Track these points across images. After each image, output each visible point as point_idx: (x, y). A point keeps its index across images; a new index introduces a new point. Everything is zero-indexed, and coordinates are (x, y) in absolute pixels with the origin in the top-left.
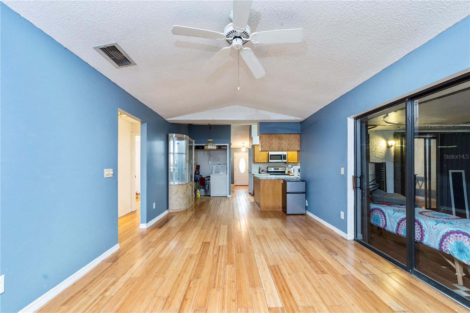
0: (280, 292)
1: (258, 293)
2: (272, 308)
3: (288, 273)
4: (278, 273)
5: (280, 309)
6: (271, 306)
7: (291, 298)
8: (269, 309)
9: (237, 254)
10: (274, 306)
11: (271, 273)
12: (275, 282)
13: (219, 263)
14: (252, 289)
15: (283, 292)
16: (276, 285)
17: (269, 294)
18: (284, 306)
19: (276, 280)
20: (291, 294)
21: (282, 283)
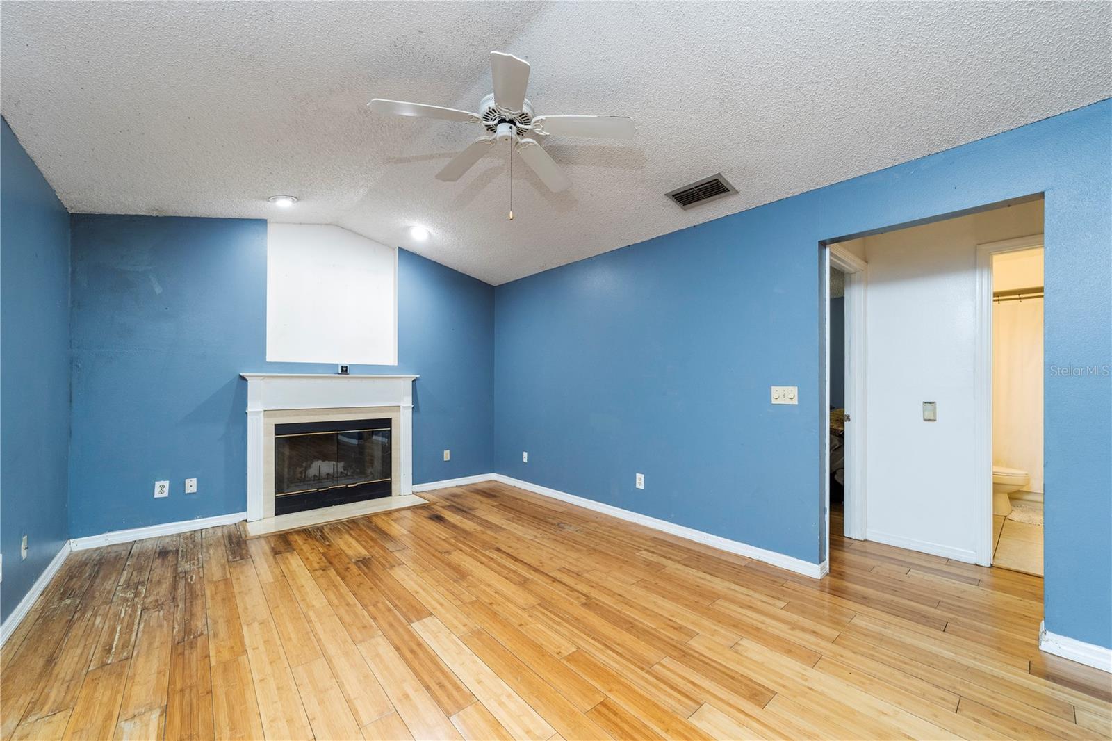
0: (420, 645)
1: (460, 626)
2: (426, 617)
3: (410, 700)
4: (437, 687)
5: (414, 619)
6: (430, 618)
7: (397, 642)
8: (431, 614)
9: (602, 699)
10: (425, 620)
11: (455, 679)
12: (437, 658)
13: (600, 646)
14: (476, 627)
15: (415, 647)
16: (433, 654)
17: (440, 632)
18: (409, 627)
19: (435, 664)
20: (397, 649)
21: (419, 663)
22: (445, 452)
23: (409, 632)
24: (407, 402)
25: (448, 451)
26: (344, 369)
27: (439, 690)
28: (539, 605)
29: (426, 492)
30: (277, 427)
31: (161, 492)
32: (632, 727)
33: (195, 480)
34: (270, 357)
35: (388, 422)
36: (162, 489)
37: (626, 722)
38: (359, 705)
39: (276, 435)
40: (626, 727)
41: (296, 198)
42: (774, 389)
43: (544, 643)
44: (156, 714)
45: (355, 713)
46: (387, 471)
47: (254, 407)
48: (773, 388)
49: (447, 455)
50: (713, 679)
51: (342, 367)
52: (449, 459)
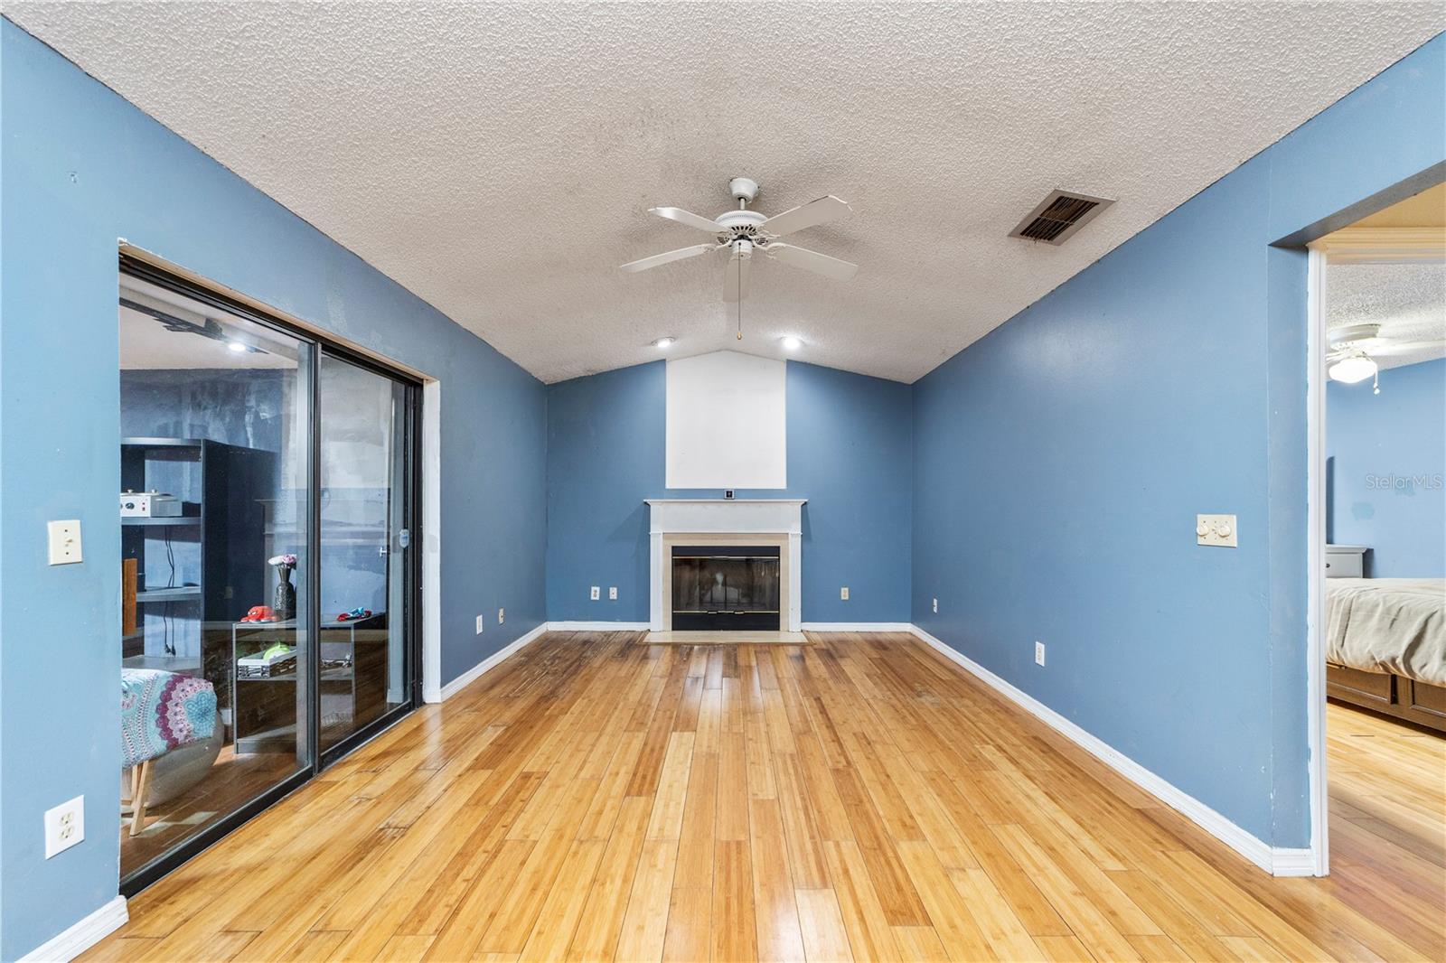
0: (662, 748)
1: (705, 746)
2: (688, 731)
3: (618, 776)
5: (679, 729)
6: (691, 733)
7: (651, 738)
8: (694, 729)
10: (684, 733)
14: (715, 750)
15: (657, 748)
16: (664, 756)
17: (686, 744)
18: (669, 733)
20: (646, 744)
21: (647, 759)
22: (843, 589)
23: (666, 736)
24: (796, 529)
25: (847, 589)
26: (729, 494)
27: (640, 778)
28: (791, 755)
29: (817, 632)
30: (674, 548)
31: (595, 596)
32: (739, 868)
33: (615, 589)
34: (668, 485)
35: (775, 551)
36: (595, 593)
37: (739, 861)
38: (587, 766)
39: (673, 556)
40: (734, 865)
41: (673, 338)
42: (1201, 518)
43: (754, 783)
44: (503, 729)
45: (581, 768)
46: (776, 604)
47: (656, 530)
48: (1199, 516)
49: (845, 593)
50: (873, 877)
51: (727, 492)
52: (847, 598)
